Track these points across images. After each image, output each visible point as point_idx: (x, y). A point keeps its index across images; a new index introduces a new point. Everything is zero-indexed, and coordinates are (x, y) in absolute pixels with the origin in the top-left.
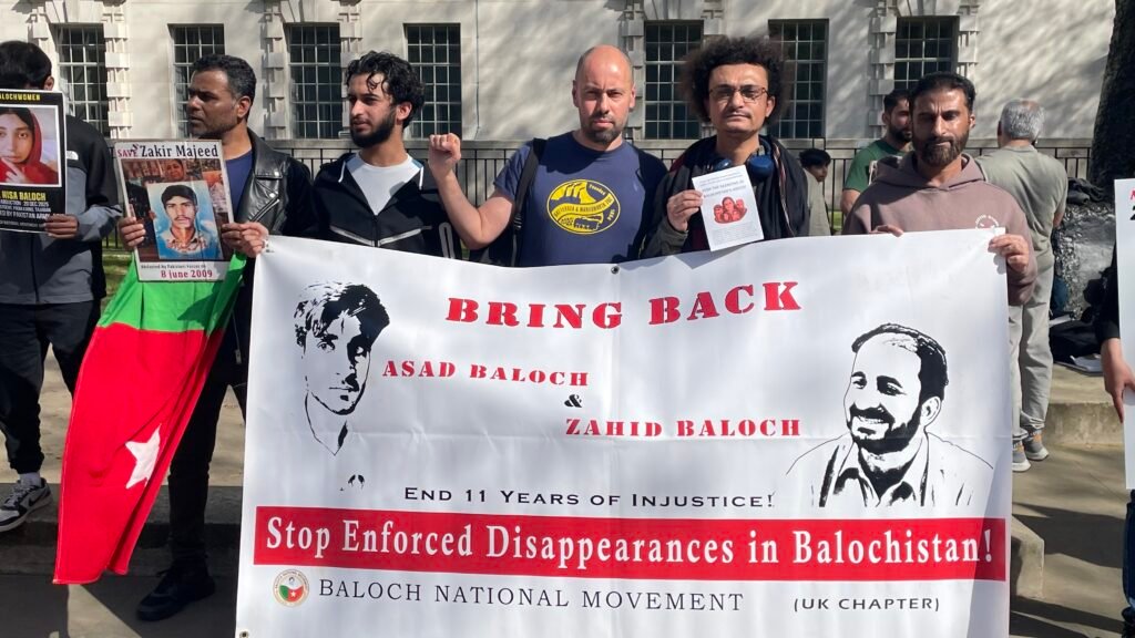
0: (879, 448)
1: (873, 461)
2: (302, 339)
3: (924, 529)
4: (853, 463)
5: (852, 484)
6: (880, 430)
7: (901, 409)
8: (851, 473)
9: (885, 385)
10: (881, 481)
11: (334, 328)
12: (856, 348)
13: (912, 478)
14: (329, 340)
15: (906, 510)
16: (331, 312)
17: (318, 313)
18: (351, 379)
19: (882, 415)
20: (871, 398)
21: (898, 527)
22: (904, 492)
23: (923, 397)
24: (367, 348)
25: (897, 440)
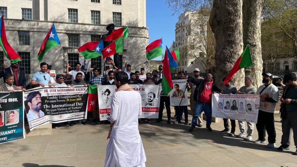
0: (150, 102)
1: (150, 103)
2: (102, 94)
3: (153, 108)
4: (148, 103)
5: (148, 105)
6: (150, 100)
7: (152, 99)
8: (148, 104)
9: (151, 97)
10: (150, 104)
11: (106, 93)
12: (149, 94)
13: (152, 104)
14: (105, 94)
15: (152, 107)
16: (105, 92)
17: (104, 92)
18: (107, 98)
19: (150, 99)
20: (149, 98)
21: (151, 108)
22: (152, 105)
23: (154, 98)
24: (109, 95)
25: (152, 101)
